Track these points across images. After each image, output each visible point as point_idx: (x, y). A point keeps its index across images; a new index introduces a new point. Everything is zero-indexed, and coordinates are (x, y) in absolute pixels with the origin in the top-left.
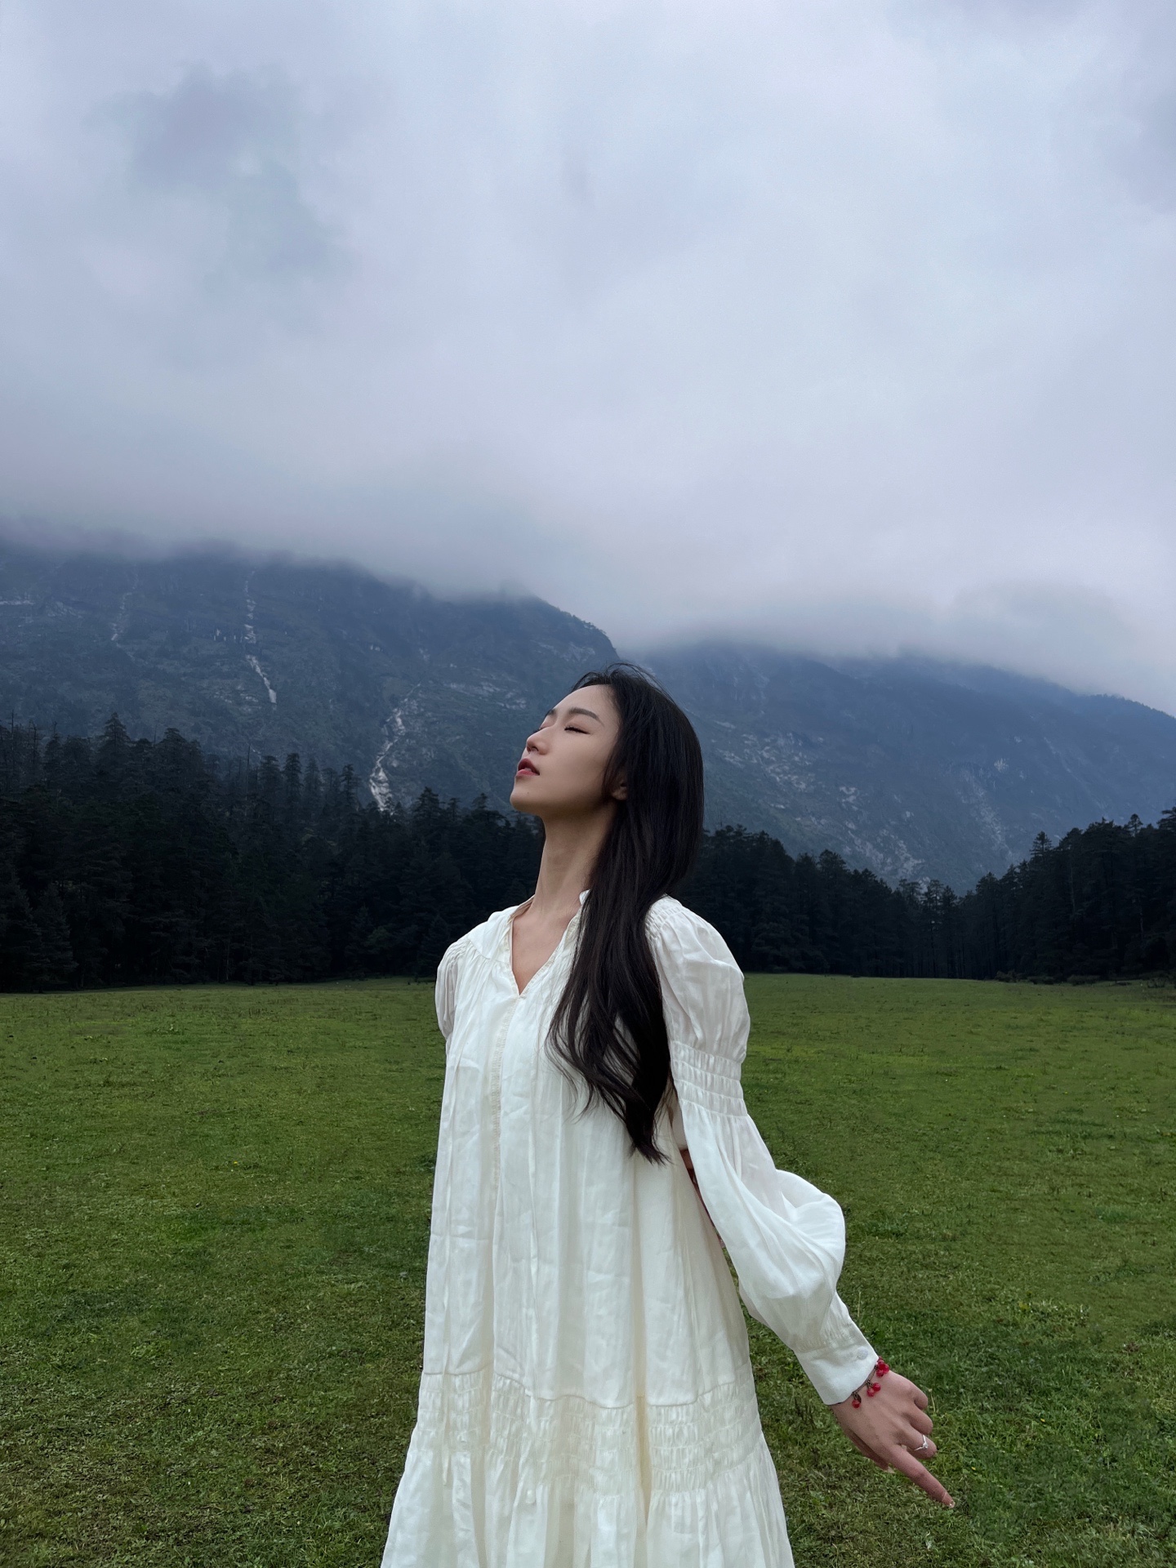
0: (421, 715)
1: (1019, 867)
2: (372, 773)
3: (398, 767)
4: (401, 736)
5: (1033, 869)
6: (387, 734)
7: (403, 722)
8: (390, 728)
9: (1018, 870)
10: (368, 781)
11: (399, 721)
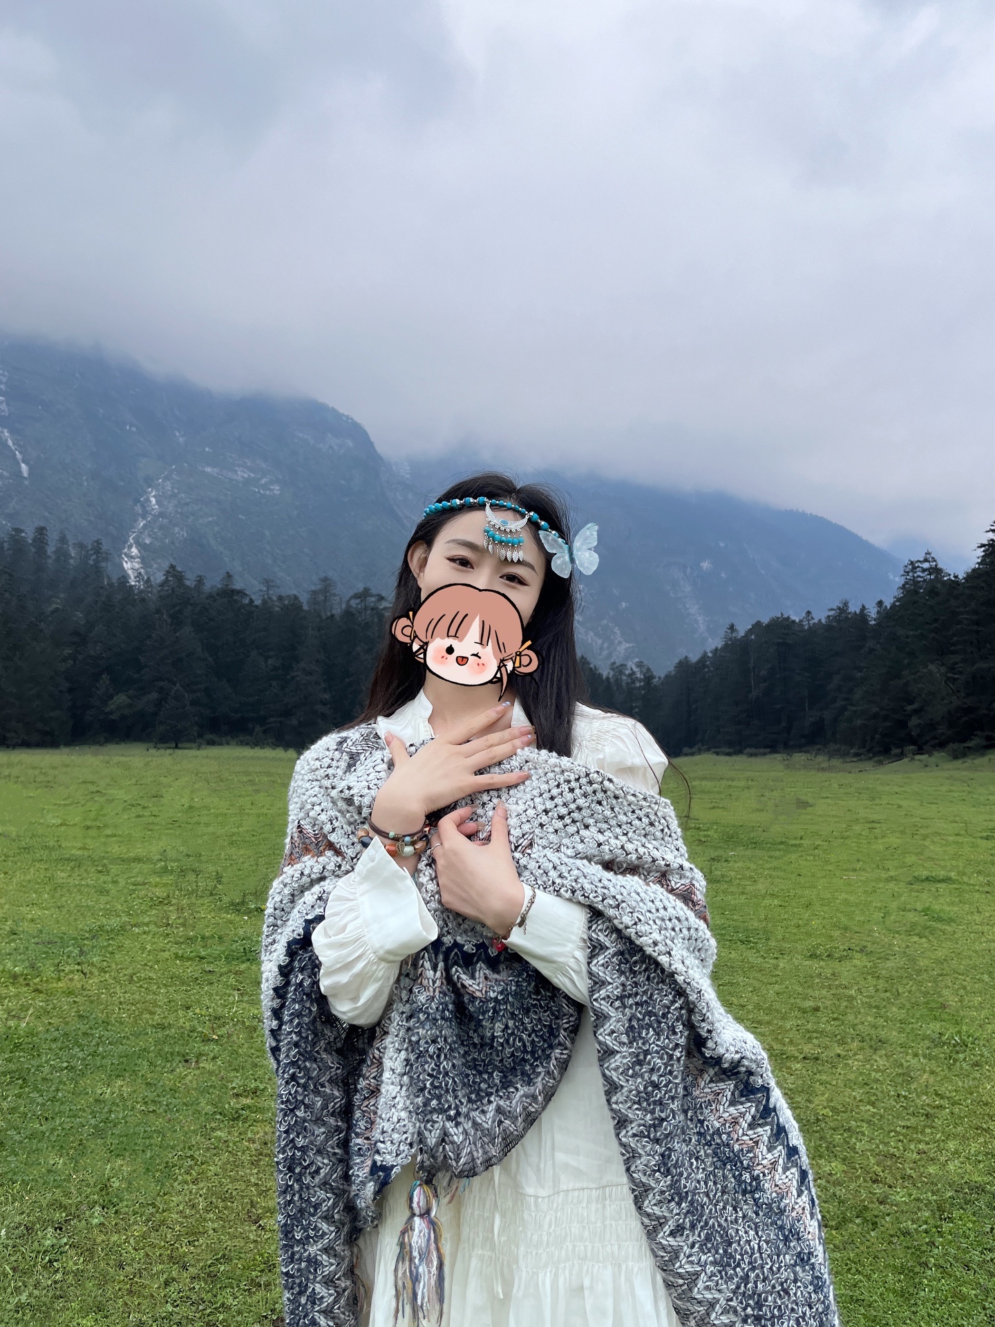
0: (174, 496)
1: (711, 652)
2: (124, 548)
3: (151, 543)
4: (155, 515)
5: (723, 654)
6: (140, 512)
7: (157, 501)
8: (143, 507)
9: (710, 655)
10: (120, 556)
11: (153, 500)
